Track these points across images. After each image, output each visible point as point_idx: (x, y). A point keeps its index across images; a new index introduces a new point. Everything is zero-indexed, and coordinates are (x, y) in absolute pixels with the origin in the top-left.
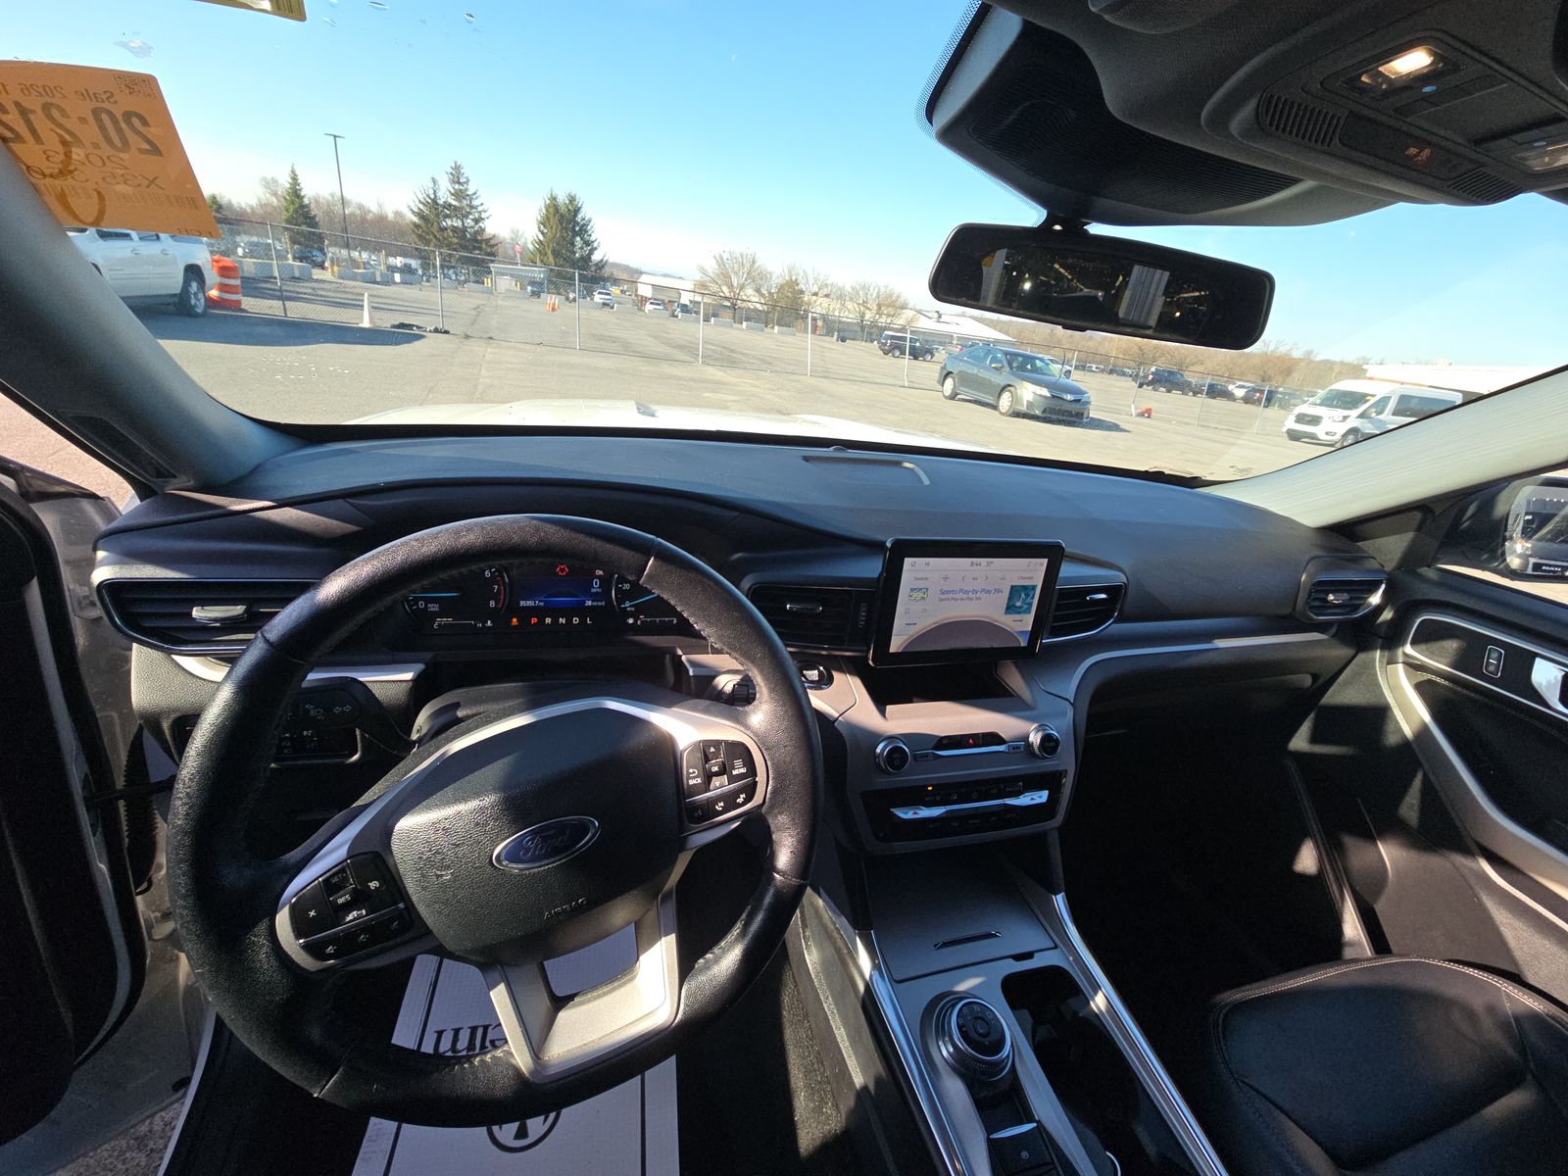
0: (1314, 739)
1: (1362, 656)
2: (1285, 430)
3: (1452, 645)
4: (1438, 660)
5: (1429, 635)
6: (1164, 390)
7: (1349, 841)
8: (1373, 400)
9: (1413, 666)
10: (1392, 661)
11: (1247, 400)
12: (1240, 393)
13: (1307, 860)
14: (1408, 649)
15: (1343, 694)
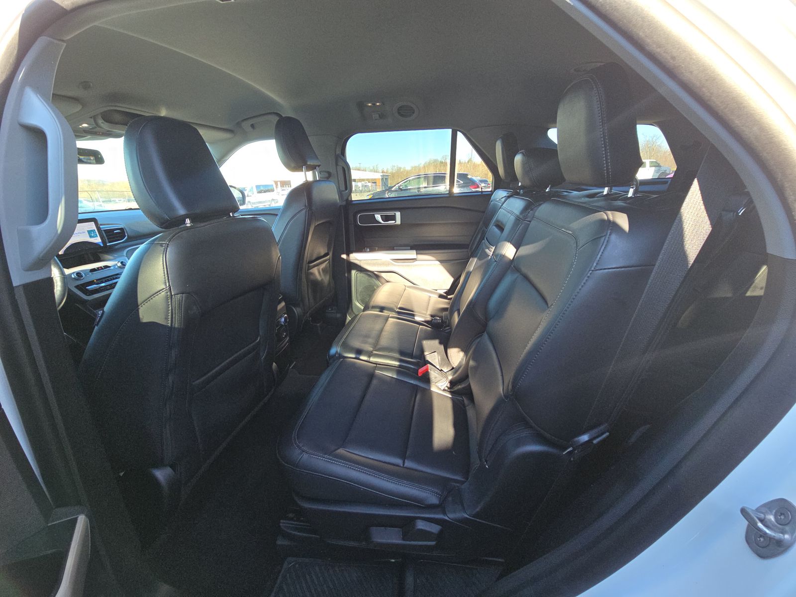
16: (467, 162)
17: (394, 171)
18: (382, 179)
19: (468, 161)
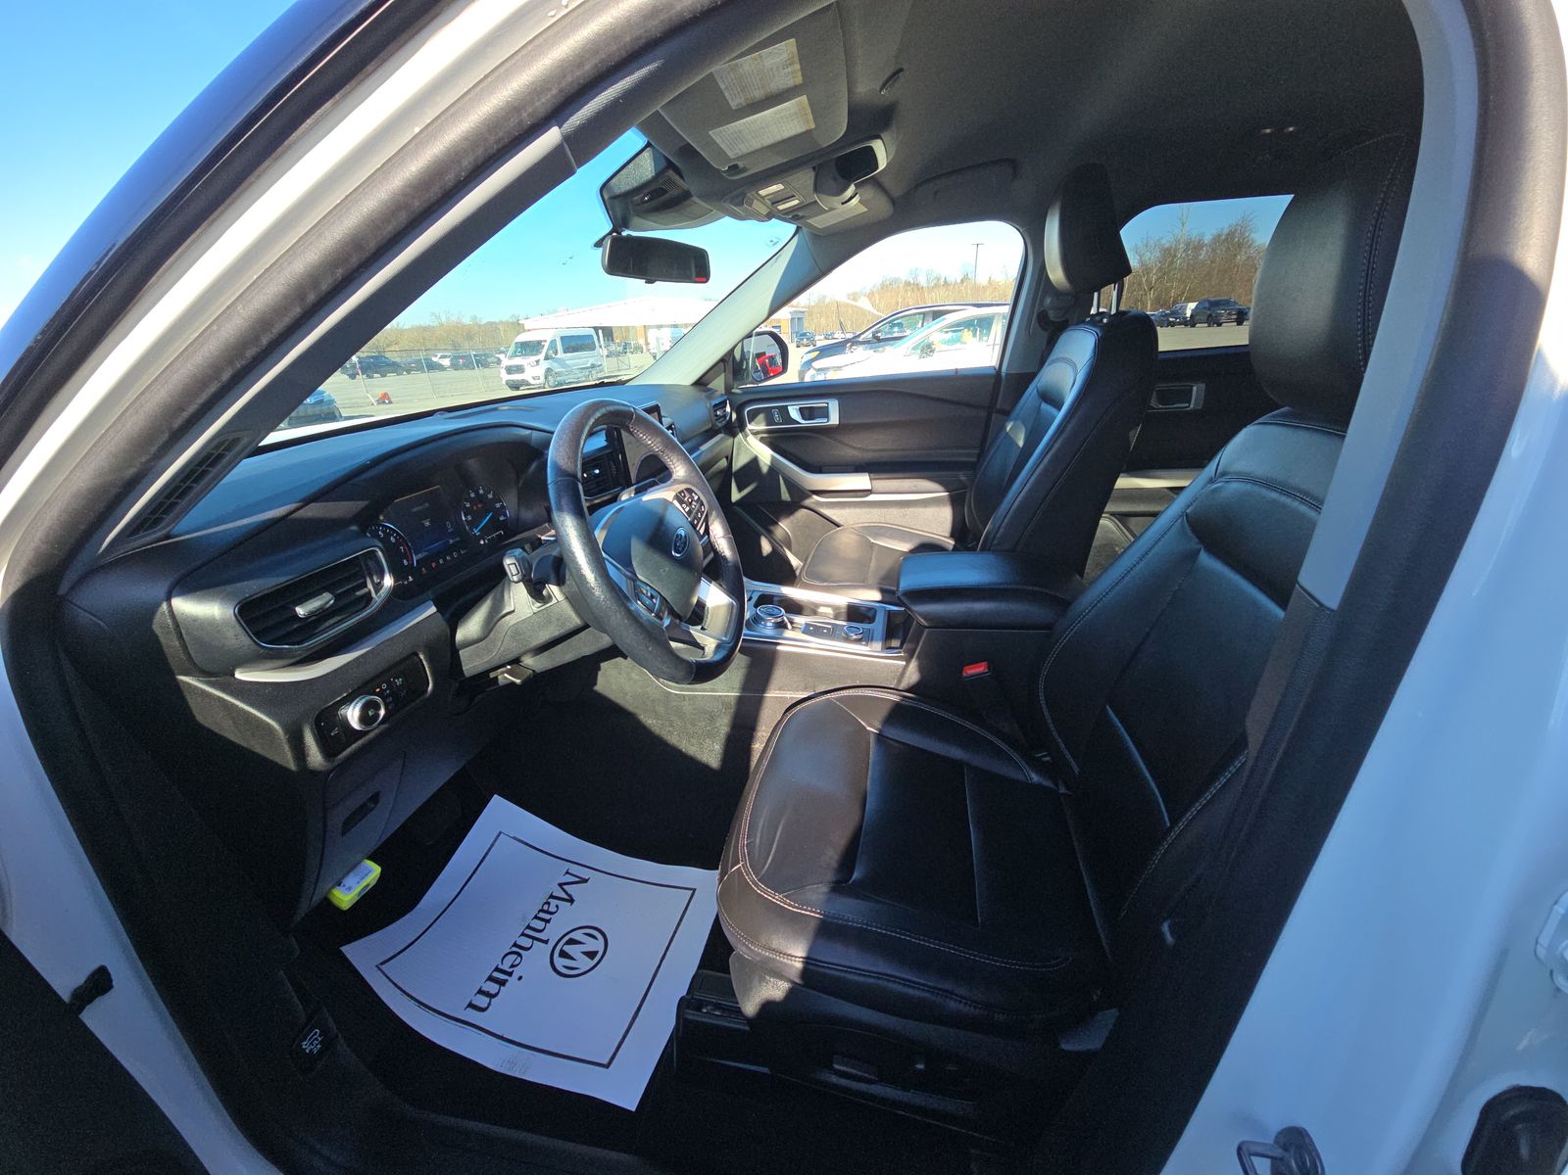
0: (740, 489)
1: (736, 440)
2: (504, 382)
3: (761, 417)
4: (759, 425)
5: (753, 416)
6: (379, 375)
7: (772, 528)
8: (547, 345)
9: (755, 433)
10: (746, 436)
11: (455, 366)
12: (446, 362)
13: (766, 547)
14: (750, 427)
15: (739, 462)
16: (959, 281)
17: (812, 304)
18: (792, 319)
19: (962, 281)
